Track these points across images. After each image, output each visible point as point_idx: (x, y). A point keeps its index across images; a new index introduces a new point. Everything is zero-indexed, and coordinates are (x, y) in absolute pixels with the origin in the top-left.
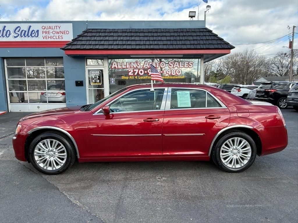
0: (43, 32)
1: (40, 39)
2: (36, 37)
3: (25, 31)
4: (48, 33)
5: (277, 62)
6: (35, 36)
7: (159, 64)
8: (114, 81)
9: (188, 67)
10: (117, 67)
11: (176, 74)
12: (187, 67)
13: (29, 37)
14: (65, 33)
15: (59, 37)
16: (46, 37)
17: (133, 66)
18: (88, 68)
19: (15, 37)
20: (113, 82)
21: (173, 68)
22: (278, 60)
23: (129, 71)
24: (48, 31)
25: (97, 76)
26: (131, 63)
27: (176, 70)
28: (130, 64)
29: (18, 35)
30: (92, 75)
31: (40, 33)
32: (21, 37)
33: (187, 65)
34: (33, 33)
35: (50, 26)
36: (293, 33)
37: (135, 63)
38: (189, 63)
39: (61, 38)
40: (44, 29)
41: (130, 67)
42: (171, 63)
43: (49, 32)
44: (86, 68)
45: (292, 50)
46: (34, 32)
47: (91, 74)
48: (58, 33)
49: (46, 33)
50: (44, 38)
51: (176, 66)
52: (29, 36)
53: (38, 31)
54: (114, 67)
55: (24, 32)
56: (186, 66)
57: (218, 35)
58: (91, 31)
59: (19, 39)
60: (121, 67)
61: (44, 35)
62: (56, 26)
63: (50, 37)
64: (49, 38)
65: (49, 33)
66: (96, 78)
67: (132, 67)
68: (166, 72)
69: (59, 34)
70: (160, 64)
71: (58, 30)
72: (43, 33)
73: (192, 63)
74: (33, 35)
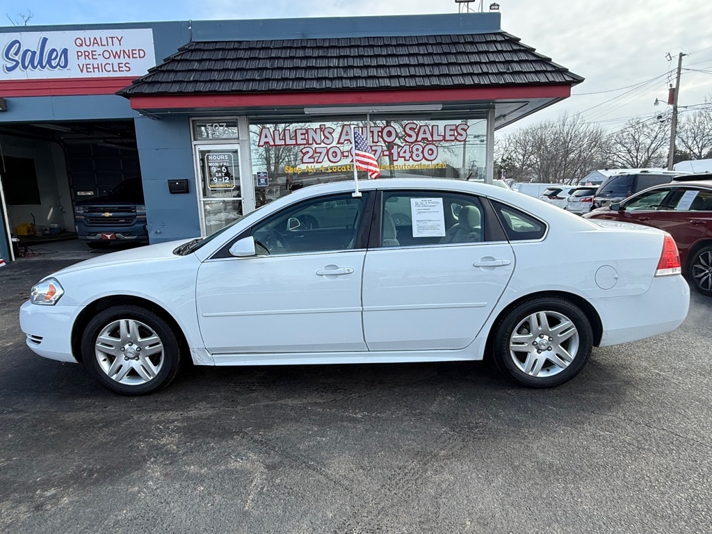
0: (80, 54)
1: (72, 72)
2: (61, 66)
3: (34, 53)
4: (93, 55)
5: (627, 141)
6: (58, 64)
7: (378, 132)
8: (266, 180)
9: (456, 139)
10: (272, 143)
11: (424, 157)
12: (453, 138)
13: (43, 67)
14: (134, 56)
15: (120, 65)
16: (87, 68)
17: (313, 139)
18: (199, 146)
19: (10, 69)
20: (263, 181)
21: (416, 141)
22: (628, 135)
23: (304, 151)
24: (92, 52)
25: (223, 166)
26: (307, 132)
27: (423, 148)
28: (304, 134)
29: (15, 63)
30: (210, 164)
31: (72, 56)
32: (25, 68)
33: (452, 133)
34: (53, 57)
35: (95, 38)
36: (679, 68)
37: (318, 131)
38: (456, 129)
39: (124, 68)
40: (81, 45)
41: (304, 142)
42: (410, 129)
43: (94, 53)
44: (193, 146)
45: (675, 109)
46: (55, 53)
47: (208, 163)
48: (117, 55)
49: (85, 56)
50: (82, 71)
51: (425, 136)
52: (44, 65)
53: (65, 52)
54: (265, 143)
55: (29, 55)
56: (450, 135)
57: (535, 49)
58: (202, 46)
59: (18, 75)
60: (283, 142)
61: (82, 61)
62: (112, 38)
63: (98, 68)
64: (96, 70)
65: (94, 57)
66: (221, 172)
67: (310, 142)
68: (399, 153)
69: (119, 57)
70: (382, 132)
71: (117, 48)
72: (78, 56)
73: (466, 127)
74: (54, 63)
